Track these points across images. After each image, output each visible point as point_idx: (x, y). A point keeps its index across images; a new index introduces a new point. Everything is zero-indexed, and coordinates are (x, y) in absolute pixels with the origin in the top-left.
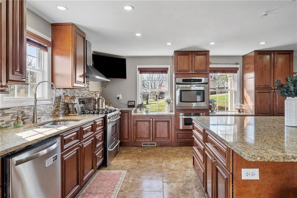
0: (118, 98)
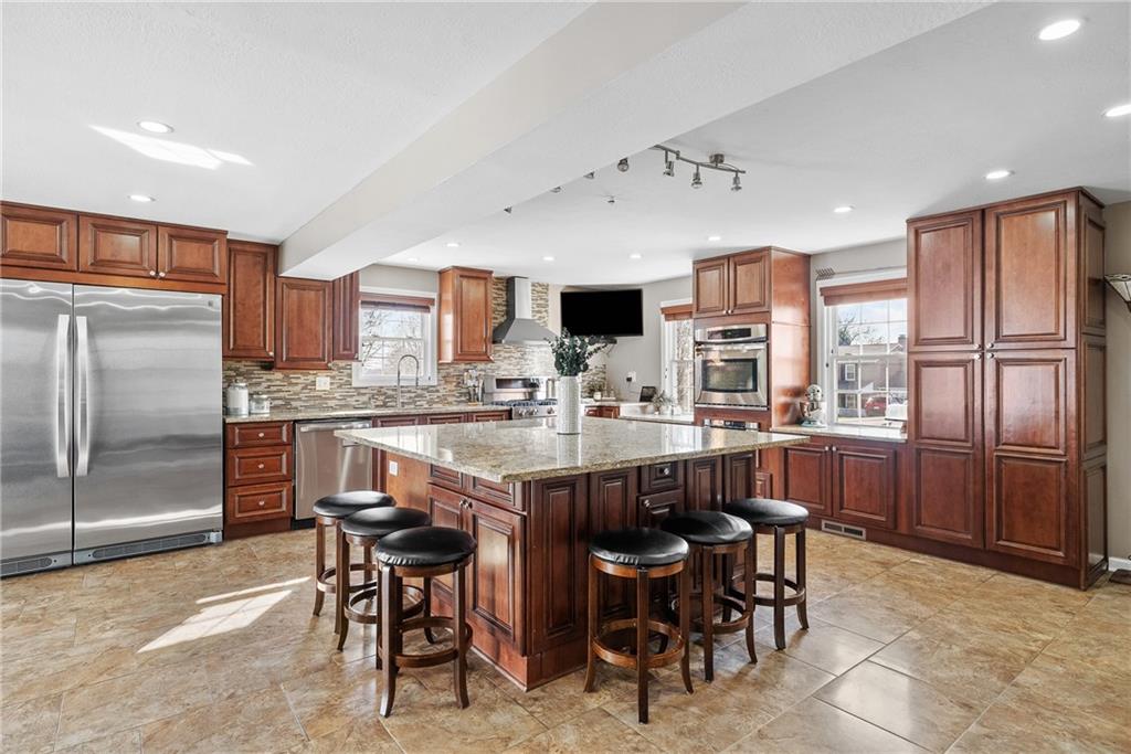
0: (629, 380)
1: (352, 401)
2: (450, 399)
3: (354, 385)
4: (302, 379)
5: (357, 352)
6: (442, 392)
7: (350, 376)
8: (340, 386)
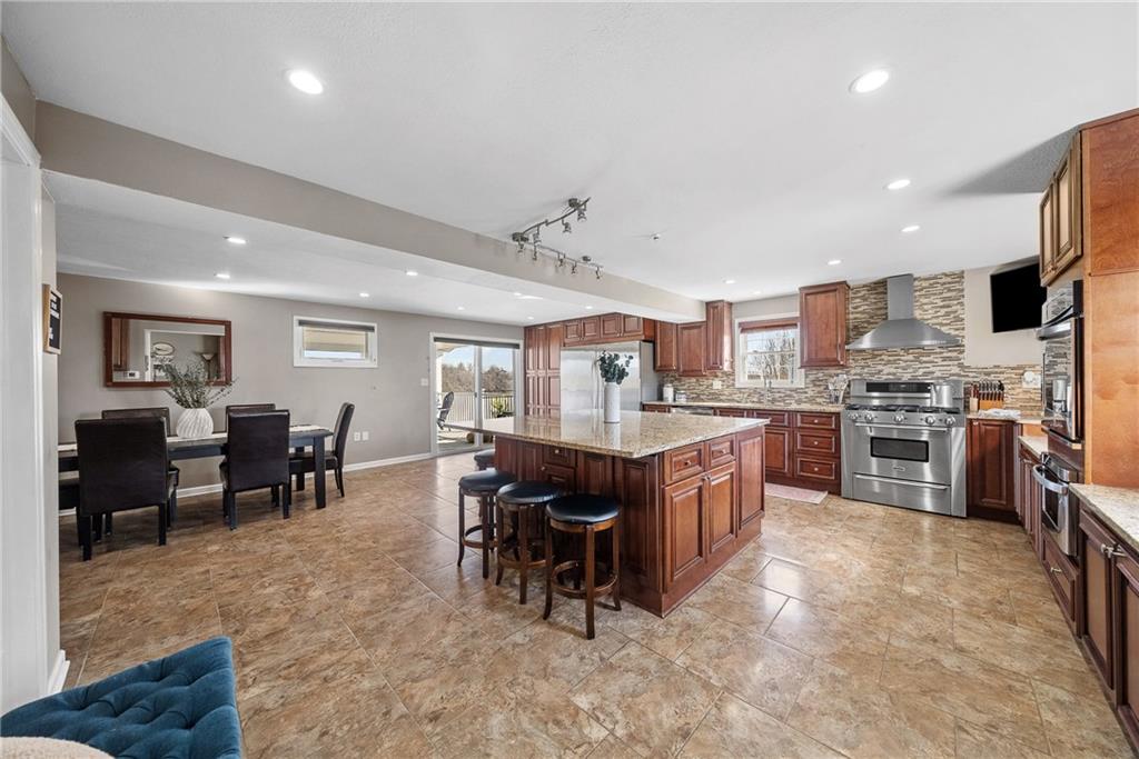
1: (735, 397)
2: (819, 400)
3: (737, 386)
4: (706, 382)
5: (721, 364)
6: (810, 393)
7: (734, 380)
8: (728, 387)
